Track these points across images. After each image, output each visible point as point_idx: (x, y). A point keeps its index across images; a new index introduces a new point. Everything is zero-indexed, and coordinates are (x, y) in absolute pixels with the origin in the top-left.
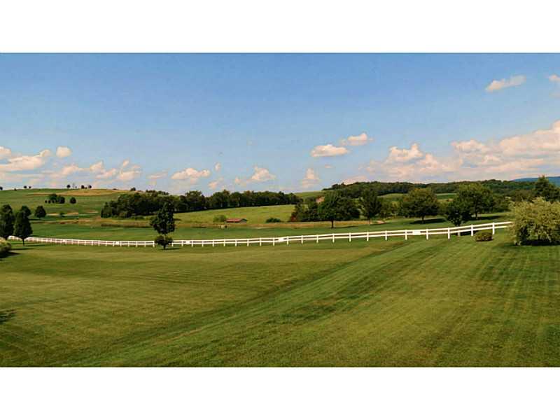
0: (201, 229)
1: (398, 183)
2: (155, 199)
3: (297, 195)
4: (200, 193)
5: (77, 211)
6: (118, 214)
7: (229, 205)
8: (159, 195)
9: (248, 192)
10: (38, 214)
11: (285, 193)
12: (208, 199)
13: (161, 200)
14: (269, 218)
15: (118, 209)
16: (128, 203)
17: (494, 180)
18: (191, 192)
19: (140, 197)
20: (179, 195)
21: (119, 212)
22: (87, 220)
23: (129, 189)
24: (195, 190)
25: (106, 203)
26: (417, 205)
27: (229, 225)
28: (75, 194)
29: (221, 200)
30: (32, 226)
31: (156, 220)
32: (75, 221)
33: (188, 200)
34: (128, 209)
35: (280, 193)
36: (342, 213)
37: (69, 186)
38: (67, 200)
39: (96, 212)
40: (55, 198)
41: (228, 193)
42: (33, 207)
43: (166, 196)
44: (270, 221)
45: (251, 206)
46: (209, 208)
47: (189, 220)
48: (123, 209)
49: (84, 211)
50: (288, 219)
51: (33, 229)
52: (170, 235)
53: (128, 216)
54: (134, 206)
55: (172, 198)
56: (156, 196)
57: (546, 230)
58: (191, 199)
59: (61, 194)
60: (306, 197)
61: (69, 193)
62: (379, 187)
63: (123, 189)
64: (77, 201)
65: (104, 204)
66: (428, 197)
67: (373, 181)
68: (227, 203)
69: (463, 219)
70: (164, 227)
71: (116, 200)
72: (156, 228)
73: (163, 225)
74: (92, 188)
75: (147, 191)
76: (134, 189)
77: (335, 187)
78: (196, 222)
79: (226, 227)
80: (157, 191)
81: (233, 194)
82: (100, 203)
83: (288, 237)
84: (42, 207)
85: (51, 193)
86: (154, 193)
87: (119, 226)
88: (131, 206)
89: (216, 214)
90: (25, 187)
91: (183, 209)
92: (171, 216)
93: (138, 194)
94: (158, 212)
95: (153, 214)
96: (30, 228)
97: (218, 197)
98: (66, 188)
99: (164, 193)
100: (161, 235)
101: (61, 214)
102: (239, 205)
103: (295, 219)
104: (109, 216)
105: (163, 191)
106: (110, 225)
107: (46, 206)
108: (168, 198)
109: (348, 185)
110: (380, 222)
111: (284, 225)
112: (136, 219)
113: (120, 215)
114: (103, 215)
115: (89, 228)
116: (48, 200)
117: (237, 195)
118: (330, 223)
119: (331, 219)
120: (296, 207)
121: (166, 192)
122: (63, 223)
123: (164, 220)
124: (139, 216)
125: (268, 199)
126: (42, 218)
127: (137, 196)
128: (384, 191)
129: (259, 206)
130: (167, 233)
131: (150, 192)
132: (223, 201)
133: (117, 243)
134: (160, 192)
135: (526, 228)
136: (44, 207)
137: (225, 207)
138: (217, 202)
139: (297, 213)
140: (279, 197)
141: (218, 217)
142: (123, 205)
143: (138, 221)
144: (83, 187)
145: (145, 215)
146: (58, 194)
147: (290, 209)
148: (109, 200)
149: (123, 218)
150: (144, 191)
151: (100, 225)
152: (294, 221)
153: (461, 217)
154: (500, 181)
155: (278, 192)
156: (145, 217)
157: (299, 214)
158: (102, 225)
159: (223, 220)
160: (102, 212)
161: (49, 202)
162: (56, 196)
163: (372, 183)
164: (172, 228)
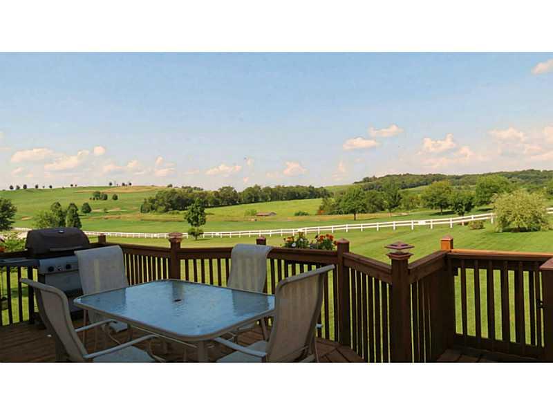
0: (232, 222)
1: (430, 174)
2: (190, 194)
3: (327, 189)
4: (232, 188)
5: (119, 207)
6: (156, 210)
7: (260, 200)
8: (194, 191)
9: (279, 187)
10: (84, 210)
11: (315, 187)
12: (240, 193)
13: (196, 195)
14: (298, 212)
15: (156, 205)
16: (166, 199)
17: (532, 170)
18: (224, 188)
19: (176, 193)
20: (212, 190)
21: (157, 207)
22: (128, 216)
23: (166, 186)
24: (227, 186)
25: (145, 199)
26: (435, 197)
27: (259, 218)
28: (116, 191)
29: (253, 195)
30: (81, 221)
31: (189, 214)
32: (117, 216)
33: (221, 195)
34: (165, 205)
35: (310, 187)
36: (364, 205)
37: (111, 184)
38: (110, 197)
39: (136, 208)
40: (99, 195)
41: (259, 188)
42: (80, 204)
43: (200, 192)
44: (298, 214)
45: (282, 200)
46: (240, 203)
47: (221, 214)
48: (161, 205)
49: (125, 207)
50: (315, 212)
51: (82, 224)
52: (201, 227)
53: (166, 211)
54: (171, 202)
55: (206, 194)
56: (191, 191)
57: (522, 218)
58: (224, 194)
59: (104, 191)
60: (336, 190)
61: (111, 190)
62: (410, 179)
63: (160, 186)
64: (118, 198)
65: (143, 201)
66: (446, 189)
67: (405, 173)
68: (258, 197)
69: (466, 210)
70: (197, 220)
71: (154, 197)
72: (189, 221)
73: (196, 219)
74: (132, 185)
75: (183, 187)
76: (171, 186)
77: (366, 180)
78: (229, 216)
79: (256, 220)
80: (192, 187)
81: (264, 189)
82: (140, 199)
83: (306, 228)
84: (87, 204)
85: (95, 191)
86: (190, 189)
87: (157, 220)
88: (168, 202)
89: (247, 209)
90: (72, 185)
91: (216, 204)
92: (202, 211)
93: (174, 190)
94: (191, 207)
95: (186, 210)
96: (80, 223)
97: (250, 192)
98: (108, 185)
99: (199, 189)
100: (194, 227)
101: (105, 210)
102: (270, 199)
103: (322, 212)
104: (149, 211)
105: (198, 187)
106: (149, 220)
107: (91, 203)
108: (202, 193)
109: (380, 178)
110: (404, 214)
111: (311, 218)
112: (173, 214)
113: (159, 210)
114: (142, 211)
115: (130, 222)
116: (93, 197)
117: (267, 189)
118: (353, 215)
119: (353, 212)
120: (324, 200)
121: (201, 187)
122: (107, 219)
123: (196, 214)
124: (176, 211)
125: (298, 194)
126: (87, 214)
127: (173, 192)
128: (416, 184)
129: (290, 200)
130: (199, 226)
131: (186, 188)
132: (254, 196)
133: (155, 235)
134: (195, 188)
135: (505, 216)
136: (89, 204)
137: (256, 201)
138: (249, 196)
139: (324, 206)
140: (310, 191)
141: (250, 211)
142: (161, 201)
143: (176, 216)
144: (123, 184)
145: (181, 210)
146: (101, 191)
147: (318, 202)
148: (147, 197)
149: (161, 213)
150: (180, 187)
151: (139, 220)
152: (321, 214)
153: (464, 208)
154: (539, 171)
155: (308, 186)
156: (181, 212)
157: (327, 206)
158: (142, 220)
159: (254, 214)
160: (142, 207)
161: (94, 199)
162: (99, 193)
163: (404, 175)
164: (204, 221)
